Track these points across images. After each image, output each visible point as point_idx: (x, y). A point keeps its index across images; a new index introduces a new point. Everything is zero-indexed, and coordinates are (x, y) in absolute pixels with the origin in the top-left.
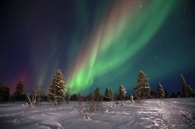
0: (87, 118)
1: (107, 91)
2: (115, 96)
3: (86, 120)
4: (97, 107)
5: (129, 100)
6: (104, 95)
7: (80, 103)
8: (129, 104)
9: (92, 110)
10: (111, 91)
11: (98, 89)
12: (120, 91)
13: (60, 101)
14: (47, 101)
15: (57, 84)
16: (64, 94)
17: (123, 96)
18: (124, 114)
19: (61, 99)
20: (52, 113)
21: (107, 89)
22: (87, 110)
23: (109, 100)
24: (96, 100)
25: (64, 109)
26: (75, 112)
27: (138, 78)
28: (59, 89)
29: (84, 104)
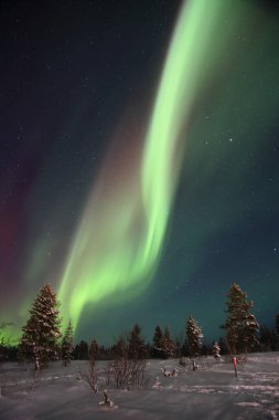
0: (107, 403)
1: (158, 334)
2: (178, 344)
3: (106, 409)
4: (134, 373)
5: (211, 354)
6: (152, 343)
7: (93, 364)
8: (209, 365)
9: (120, 384)
10: (167, 333)
11: (137, 330)
12: (190, 332)
13: (47, 359)
14: (16, 360)
15: (41, 318)
16: (59, 341)
17: (196, 345)
18: (196, 393)
19: (51, 354)
20: (25, 393)
21: (158, 329)
22: (108, 383)
23: (163, 356)
24: (131, 356)
25: (53, 382)
26: (80, 388)
27: (230, 301)
28: (46, 330)
29: (101, 366)
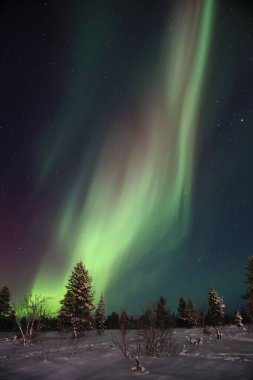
0: (139, 369)
1: (182, 305)
2: (201, 314)
3: (138, 374)
4: (162, 341)
5: (234, 323)
6: (177, 313)
7: (125, 333)
8: (233, 334)
9: (150, 351)
10: (190, 303)
11: (162, 301)
12: (212, 302)
13: (83, 328)
14: (57, 330)
15: (76, 292)
16: (93, 312)
17: (219, 314)
19: (86, 324)
20: (66, 358)
21: (181, 300)
22: (139, 351)
23: (187, 325)
24: (158, 325)
25: (90, 349)
26: (113, 355)
27: (249, 272)
28: (81, 303)
29: (132, 334)
